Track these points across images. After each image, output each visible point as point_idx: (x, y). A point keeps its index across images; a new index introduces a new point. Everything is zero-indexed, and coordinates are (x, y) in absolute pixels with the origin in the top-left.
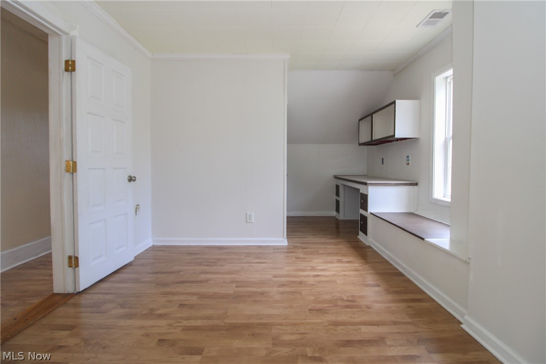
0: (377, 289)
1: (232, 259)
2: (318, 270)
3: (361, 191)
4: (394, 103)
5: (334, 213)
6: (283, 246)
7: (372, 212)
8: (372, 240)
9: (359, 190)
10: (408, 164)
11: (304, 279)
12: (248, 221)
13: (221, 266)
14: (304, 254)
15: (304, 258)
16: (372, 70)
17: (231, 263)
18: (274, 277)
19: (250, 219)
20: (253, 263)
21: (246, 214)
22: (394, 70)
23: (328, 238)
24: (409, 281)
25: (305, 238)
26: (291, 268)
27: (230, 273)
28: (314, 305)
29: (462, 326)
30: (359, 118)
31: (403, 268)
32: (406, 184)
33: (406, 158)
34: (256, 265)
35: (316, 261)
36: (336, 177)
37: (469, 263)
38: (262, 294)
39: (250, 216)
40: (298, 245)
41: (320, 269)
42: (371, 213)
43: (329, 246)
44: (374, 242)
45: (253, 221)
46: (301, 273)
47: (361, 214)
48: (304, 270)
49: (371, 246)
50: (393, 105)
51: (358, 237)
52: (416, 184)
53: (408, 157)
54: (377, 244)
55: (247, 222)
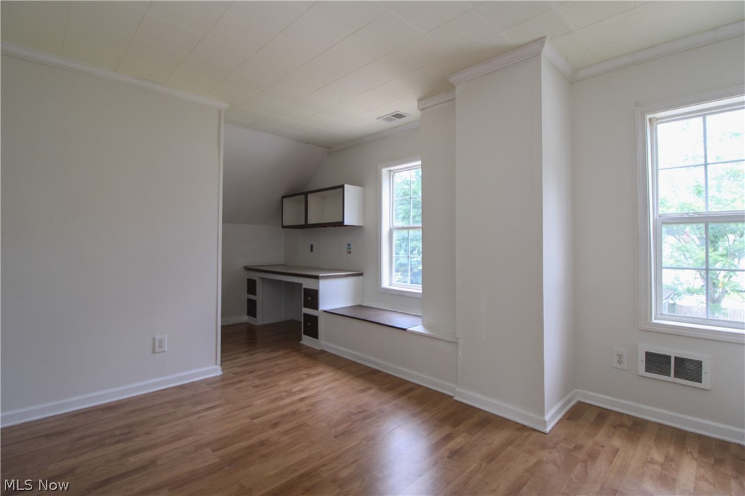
0: (372, 391)
1: (154, 418)
2: (296, 392)
3: (304, 286)
4: (342, 187)
5: (245, 318)
6: (216, 376)
7: (325, 309)
8: (325, 343)
9: (301, 285)
10: (350, 253)
11: (294, 408)
12: (157, 350)
13: (148, 433)
14: (259, 379)
15: (265, 384)
16: (308, 143)
17: (162, 424)
18: (252, 419)
19: (160, 346)
20: (199, 412)
21: (154, 339)
22: (329, 148)
23: (267, 352)
24: (387, 375)
25: (236, 358)
26: (262, 401)
27: (178, 438)
28: (334, 430)
29: (455, 398)
30: (282, 194)
31: (377, 364)
32: (353, 275)
33: (346, 247)
34: (208, 413)
35: (283, 383)
36: (247, 269)
37: (457, 343)
38: (262, 444)
39: (161, 341)
40: (237, 370)
41: (298, 391)
42: (325, 311)
43: (279, 362)
44: (329, 344)
45: (166, 349)
46: (281, 403)
47: (305, 314)
48: (281, 398)
49: (324, 349)
50: (341, 189)
51: (301, 342)
52: (361, 274)
53: (349, 245)
54: (334, 346)
55: (154, 352)
